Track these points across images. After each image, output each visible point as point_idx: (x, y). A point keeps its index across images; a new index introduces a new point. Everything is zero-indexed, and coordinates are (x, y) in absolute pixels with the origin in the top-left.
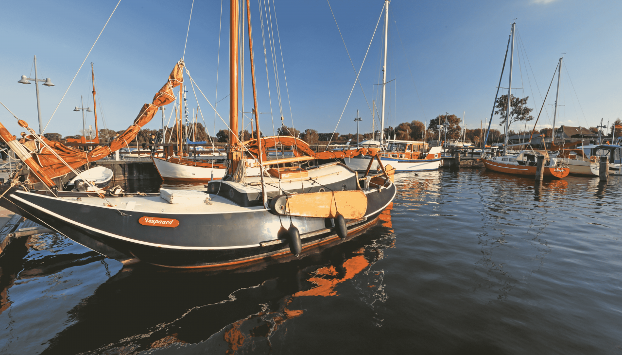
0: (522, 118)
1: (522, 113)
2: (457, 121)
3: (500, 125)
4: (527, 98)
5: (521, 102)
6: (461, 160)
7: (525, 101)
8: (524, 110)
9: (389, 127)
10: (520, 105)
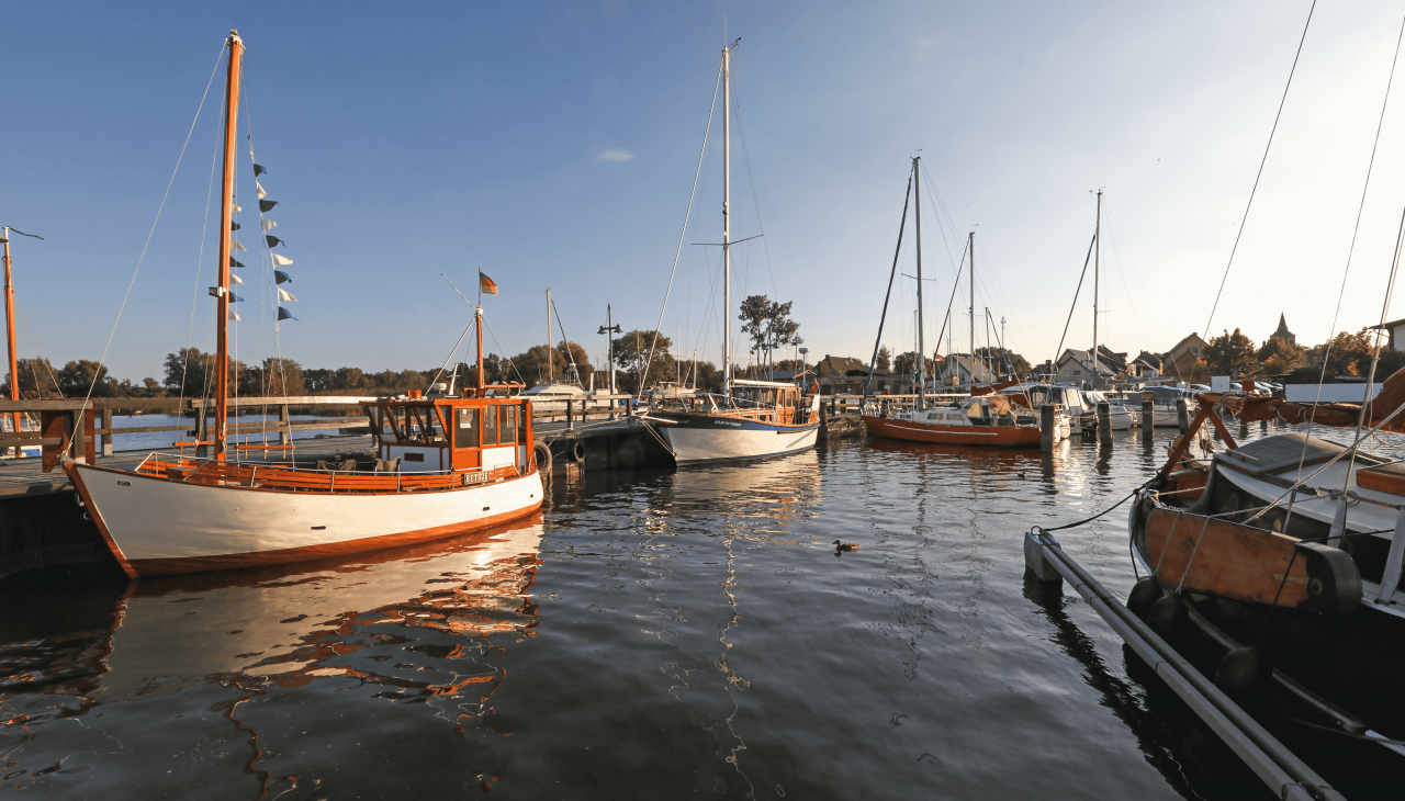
0: (785, 341)
1: (786, 331)
2: (664, 343)
3: (752, 353)
4: (790, 303)
5: (781, 309)
6: (830, 421)
7: (788, 308)
8: (788, 325)
9: (491, 355)
10: (780, 315)
